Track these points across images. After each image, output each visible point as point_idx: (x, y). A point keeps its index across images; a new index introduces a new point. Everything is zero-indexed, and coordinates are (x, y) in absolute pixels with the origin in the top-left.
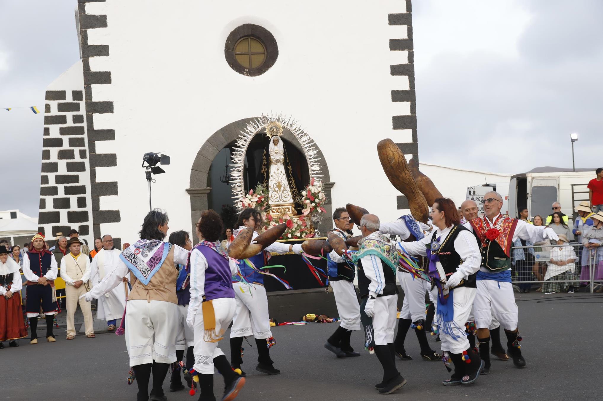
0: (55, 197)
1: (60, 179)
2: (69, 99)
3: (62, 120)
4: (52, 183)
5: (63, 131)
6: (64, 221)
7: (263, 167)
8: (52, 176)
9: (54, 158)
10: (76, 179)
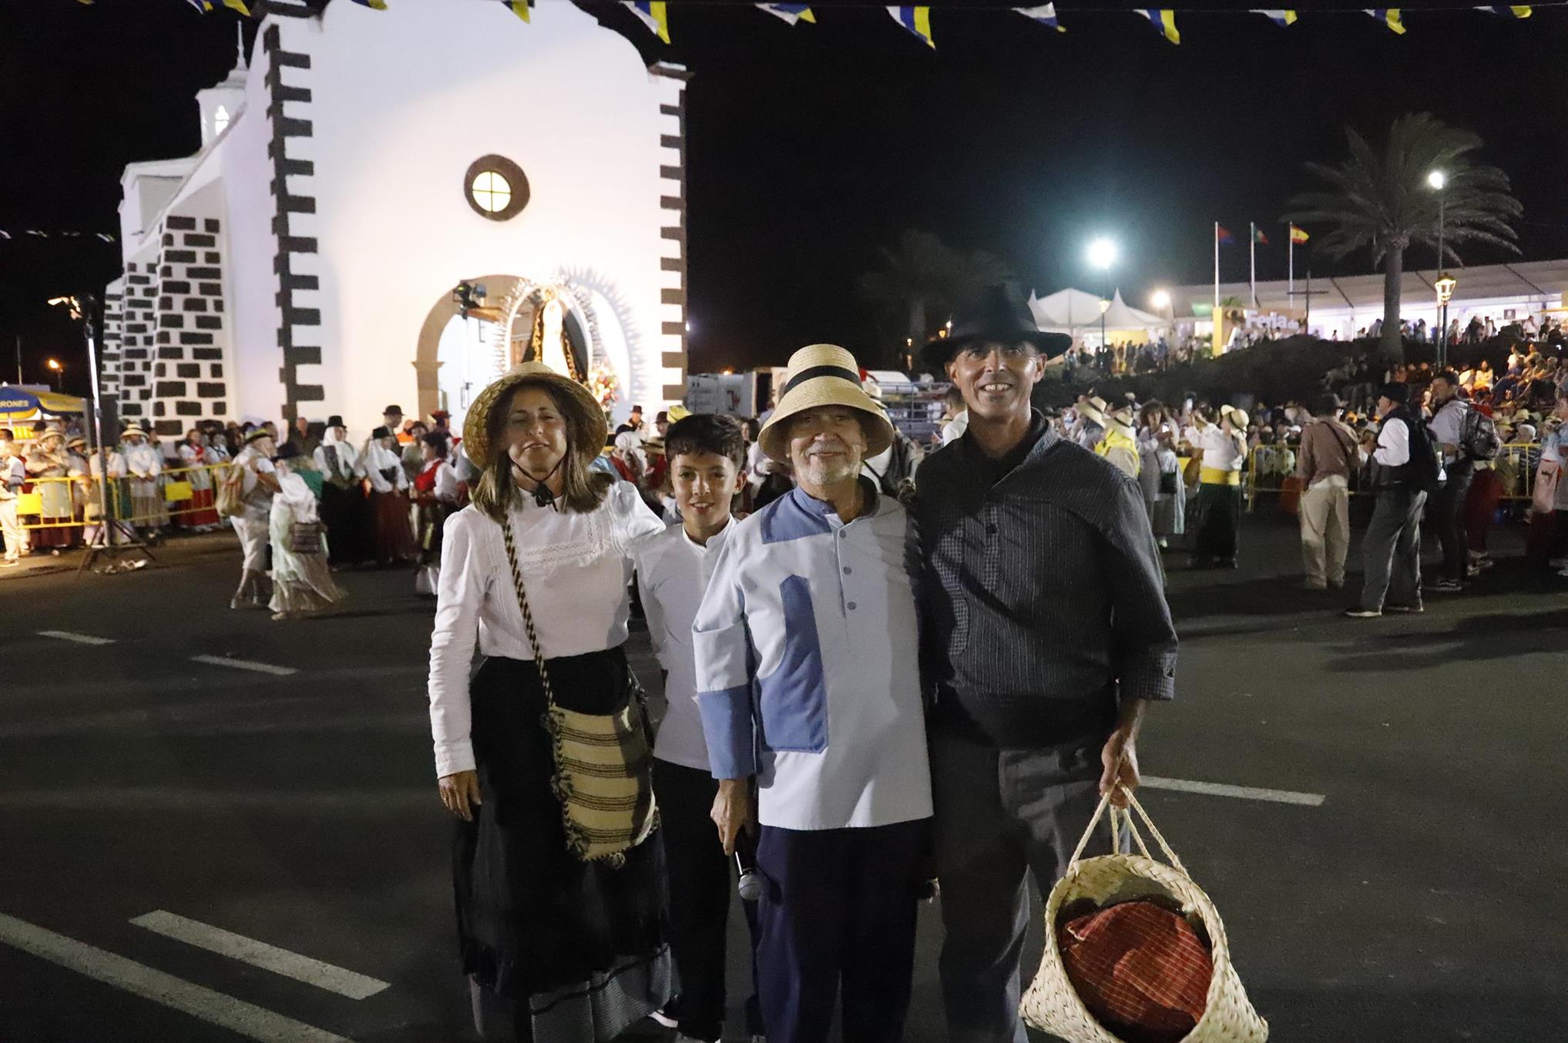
0: (180, 361)
1: (186, 338)
2: (200, 229)
3: (190, 257)
4: (175, 342)
5: (192, 273)
6: (191, 395)
7: (535, 339)
8: (175, 333)
9: (178, 308)
10: (208, 339)
